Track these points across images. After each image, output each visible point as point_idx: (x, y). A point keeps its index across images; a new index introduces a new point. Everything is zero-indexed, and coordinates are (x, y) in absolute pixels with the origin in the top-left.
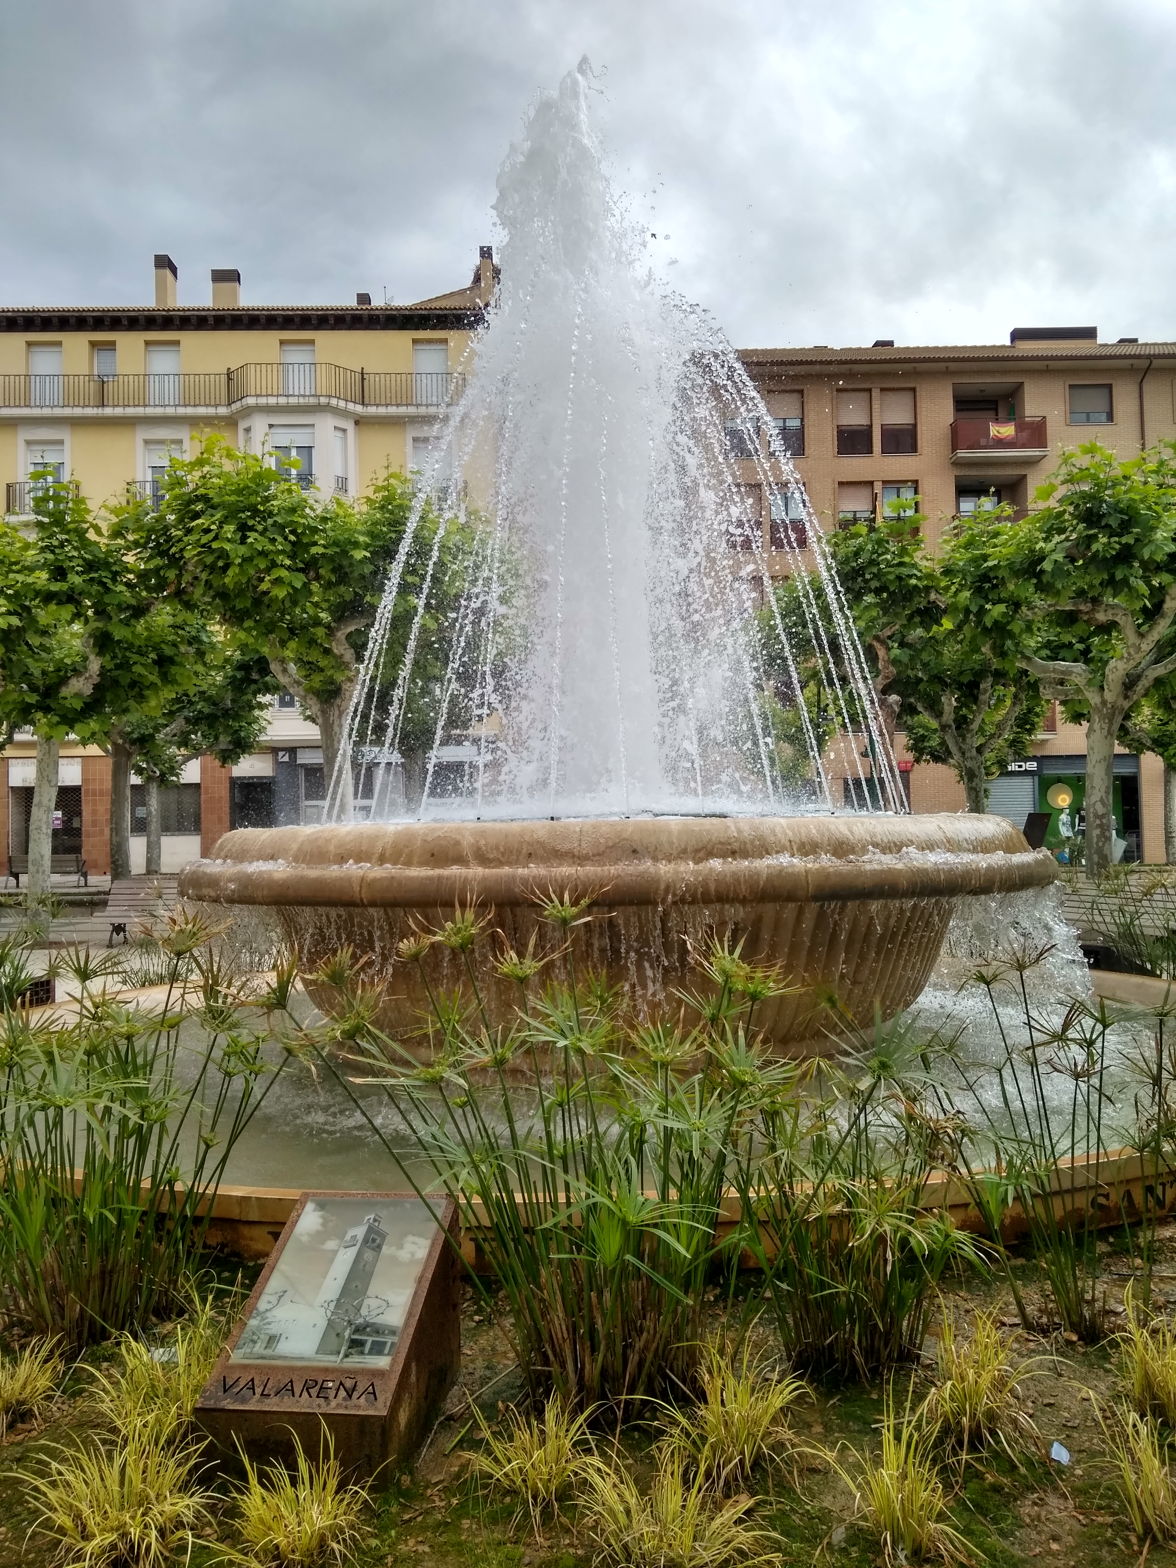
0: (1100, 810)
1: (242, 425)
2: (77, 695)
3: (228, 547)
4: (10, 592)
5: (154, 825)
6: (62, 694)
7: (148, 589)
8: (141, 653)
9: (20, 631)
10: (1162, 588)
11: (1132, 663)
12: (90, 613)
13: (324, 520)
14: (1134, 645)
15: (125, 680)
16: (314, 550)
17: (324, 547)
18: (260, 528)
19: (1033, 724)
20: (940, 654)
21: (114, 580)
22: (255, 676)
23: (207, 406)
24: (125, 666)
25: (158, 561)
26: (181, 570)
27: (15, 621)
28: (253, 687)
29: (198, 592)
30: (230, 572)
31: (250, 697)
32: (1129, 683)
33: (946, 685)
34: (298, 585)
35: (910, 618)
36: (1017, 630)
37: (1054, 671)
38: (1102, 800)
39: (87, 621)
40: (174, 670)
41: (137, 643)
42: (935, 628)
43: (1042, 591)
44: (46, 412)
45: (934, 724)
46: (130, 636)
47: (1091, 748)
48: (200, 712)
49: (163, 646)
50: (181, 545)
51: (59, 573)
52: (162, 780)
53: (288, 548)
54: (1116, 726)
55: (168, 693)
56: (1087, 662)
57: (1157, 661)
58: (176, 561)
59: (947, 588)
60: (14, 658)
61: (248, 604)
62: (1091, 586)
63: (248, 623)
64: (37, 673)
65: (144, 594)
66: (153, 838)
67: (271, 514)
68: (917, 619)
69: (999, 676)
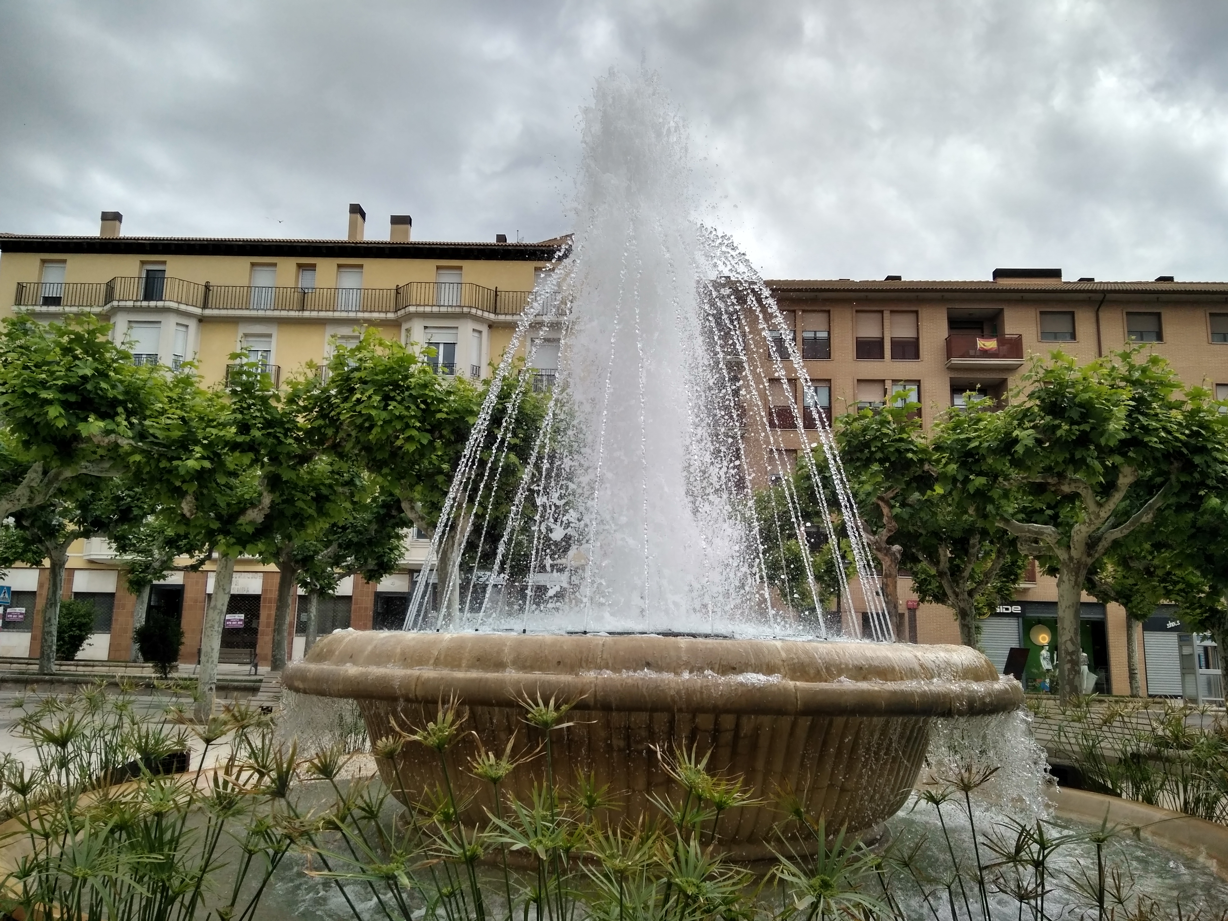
0: (1071, 648)
1: (404, 326)
2: (251, 522)
3: (373, 413)
4: (205, 442)
5: (312, 627)
6: (239, 522)
7: (312, 443)
8: (304, 492)
9: (212, 471)
10: (1115, 467)
11: (1093, 527)
12: (266, 460)
13: (449, 393)
14: (1093, 513)
15: (289, 512)
16: (439, 416)
17: (447, 413)
18: (399, 398)
19: (1016, 575)
20: (935, 514)
21: (286, 435)
22: (394, 513)
23: (379, 312)
24: (290, 501)
25: (320, 422)
26: (338, 429)
27: (207, 464)
28: (393, 521)
29: (348, 446)
30: (374, 431)
31: (389, 529)
32: (1092, 543)
33: (941, 539)
34: (425, 442)
35: (908, 484)
36: (996, 496)
37: (1029, 531)
38: (1071, 640)
39: (263, 466)
40: (328, 505)
41: (301, 484)
42: (929, 492)
43: (1016, 466)
44: (261, 313)
45: (933, 572)
46: (294, 477)
47: (1061, 596)
48: (350, 540)
49: (322, 487)
50: (338, 410)
51: (244, 428)
52: (322, 593)
53: (419, 414)
54: (1081, 579)
55: (324, 525)
56: (1056, 525)
57: (1114, 526)
58: (335, 423)
59: (938, 461)
60: (205, 491)
61: (386, 456)
62: (1057, 463)
63: (385, 470)
64: (223, 505)
65: (309, 447)
66: (311, 638)
67: (408, 388)
68: (914, 485)
69: (984, 533)
